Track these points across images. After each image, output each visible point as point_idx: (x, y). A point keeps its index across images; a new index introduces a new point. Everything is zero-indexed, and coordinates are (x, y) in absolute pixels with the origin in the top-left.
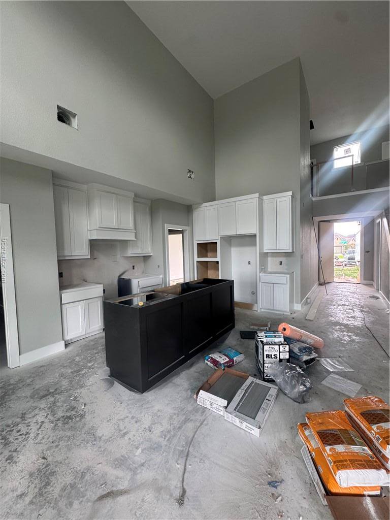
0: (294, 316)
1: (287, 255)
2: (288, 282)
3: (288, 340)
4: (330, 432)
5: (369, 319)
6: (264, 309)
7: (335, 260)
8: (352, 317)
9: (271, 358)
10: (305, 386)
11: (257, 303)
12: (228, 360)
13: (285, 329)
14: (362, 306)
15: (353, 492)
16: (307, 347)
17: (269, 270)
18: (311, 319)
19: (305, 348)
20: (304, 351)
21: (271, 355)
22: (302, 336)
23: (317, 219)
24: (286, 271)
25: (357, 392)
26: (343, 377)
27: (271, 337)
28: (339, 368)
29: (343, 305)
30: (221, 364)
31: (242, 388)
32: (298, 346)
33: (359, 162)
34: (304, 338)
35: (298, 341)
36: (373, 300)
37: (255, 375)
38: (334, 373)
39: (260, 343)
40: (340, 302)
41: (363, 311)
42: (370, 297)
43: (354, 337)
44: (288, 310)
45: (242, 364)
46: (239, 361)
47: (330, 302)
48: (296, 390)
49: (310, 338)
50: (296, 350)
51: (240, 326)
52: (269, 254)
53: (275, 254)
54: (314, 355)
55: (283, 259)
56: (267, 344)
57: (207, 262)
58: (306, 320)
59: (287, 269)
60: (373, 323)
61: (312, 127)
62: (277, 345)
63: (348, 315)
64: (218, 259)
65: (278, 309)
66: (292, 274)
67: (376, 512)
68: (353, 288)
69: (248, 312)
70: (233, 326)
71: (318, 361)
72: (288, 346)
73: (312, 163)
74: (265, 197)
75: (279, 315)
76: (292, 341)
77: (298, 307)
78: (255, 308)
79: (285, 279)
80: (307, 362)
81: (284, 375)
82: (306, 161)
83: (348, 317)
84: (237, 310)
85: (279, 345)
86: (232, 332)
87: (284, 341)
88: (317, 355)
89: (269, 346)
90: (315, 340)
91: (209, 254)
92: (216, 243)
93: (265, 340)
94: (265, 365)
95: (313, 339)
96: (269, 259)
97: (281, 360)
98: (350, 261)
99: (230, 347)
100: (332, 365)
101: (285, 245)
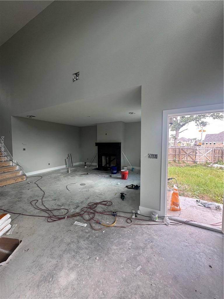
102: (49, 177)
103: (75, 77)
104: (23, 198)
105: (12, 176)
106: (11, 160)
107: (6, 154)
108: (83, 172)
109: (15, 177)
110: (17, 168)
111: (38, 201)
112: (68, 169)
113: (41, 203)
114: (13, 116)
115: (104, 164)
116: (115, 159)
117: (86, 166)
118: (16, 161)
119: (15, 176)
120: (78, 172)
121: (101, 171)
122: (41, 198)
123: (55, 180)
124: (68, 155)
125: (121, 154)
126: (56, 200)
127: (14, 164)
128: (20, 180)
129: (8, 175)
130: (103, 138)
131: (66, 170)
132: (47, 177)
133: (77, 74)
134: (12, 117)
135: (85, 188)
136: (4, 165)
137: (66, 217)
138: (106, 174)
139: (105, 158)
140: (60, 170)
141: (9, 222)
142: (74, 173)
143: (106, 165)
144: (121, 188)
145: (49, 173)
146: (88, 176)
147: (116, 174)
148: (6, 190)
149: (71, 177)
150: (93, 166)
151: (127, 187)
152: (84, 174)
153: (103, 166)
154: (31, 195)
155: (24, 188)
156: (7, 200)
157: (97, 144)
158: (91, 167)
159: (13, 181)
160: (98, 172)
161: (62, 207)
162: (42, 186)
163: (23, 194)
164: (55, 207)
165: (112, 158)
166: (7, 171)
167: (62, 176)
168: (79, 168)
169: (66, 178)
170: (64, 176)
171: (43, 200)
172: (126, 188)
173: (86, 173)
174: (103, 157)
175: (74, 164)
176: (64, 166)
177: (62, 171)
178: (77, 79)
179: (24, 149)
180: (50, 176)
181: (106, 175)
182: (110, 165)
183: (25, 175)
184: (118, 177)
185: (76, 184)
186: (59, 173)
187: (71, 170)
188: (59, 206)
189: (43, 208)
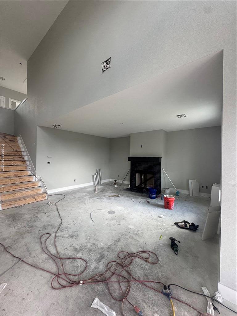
102: (73, 197)
103: (105, 67)
104: (35, 228)
105: (32, 193)
106: (35, 175)
107: (30, 167)
108: (113, 193)
109: (35, 195)
110: (40, 184)
111: (50, 235)
112: (95, 187)
113: (53, 241)
114: (39, 126)
115: (138, 184)
116: (152, 177)
117: (116, 184)
118: (39, 176)
119: (36, 193)
120: (107, 192)
121: (134, 193)
122: (56, 230)
123: (80, 201)
125: (161, 172)
126: (73, 236)
127: (37, 180)
128: (41, 199)
129: (28, 193)
130: (137, 151)
131: (93, 189)
132: (71, 196)
133: (107, 62)
134: (37, 127)
135: (115, 219)
136: (27, 180)
137: (82, 282)
138: (142, 197)
139: (139, 176)
140: (86, 188)
142: (101, 192)
143: (141, 184)
144: (167, 225)
145: (74, 191)
146: (118, 199)
147: (155, 198)
148: (22, 212)
149: (98, 199)
150: (125, 185)
151: (176, 224)
152: (114, 196)
153: (137, 185)
154: (45, 224)
155: (41, 210)
156: (16, 228)
157: (130, 159)
158: (122, 186)
159: (32, 200)
160: (131, 193)
161: (79, 255)
163: (37, 220)
165: (149, 176)
166: (28, 187)
167: (87, 197)
168: (108, 186)
169: (91, 200)
170: (90, 196)
171: (57, 235)
172: (175, 226)
173: (115, 194)
174: (137, 174)
175: (103, 182)
176: (92, 184)
177: (88, 190)
178: (107, 69)
179: (49, 163)
180: (74, 195)
181: (141, 200)
182: (146, 185)
183: (47, 193)
184: (159, 203)
185: (104, 210)
186: (84, 192)
187: (98, 189)
188: (76, 250)
189: (53, 251)
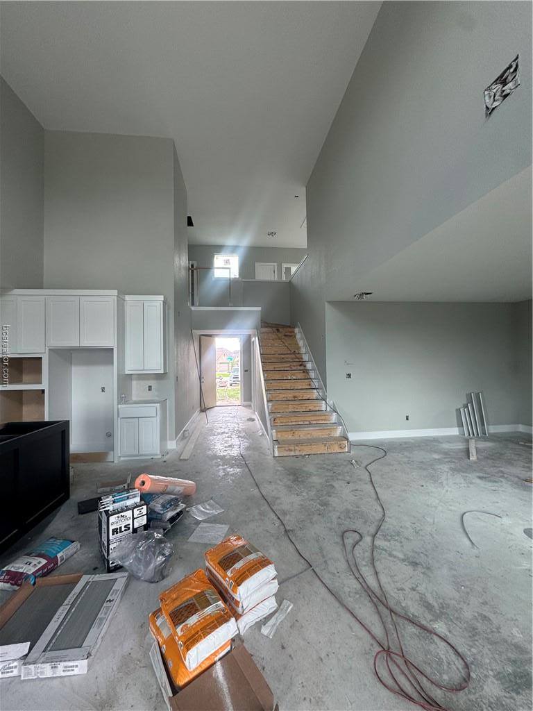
0: (165, 458)
1: (159, 377)
2: (158, 413)
3: (146, 498)
4: (183, 605)
5: (245, 444)
6: (124, 457)
7: (217, 381)
8: (230, 446)
9: (121, 532)
10: (163, 555)
11: (113, 450)
12: (44, 562)
13: (143, 483)
14: (240, 432)
15: (204, 667)
16: (172, 500)
17: (134, 398)
18: (186, 458)
19: (170, 502)
20: (168, 506)
21: (121, 528)
22: (167, 486)
23: (197, 332)
24: (157, 398)
25: (223, 535)
26: (212, 523)
27: (122, 500)
28: (209, 513)
29: (222, 433)
30: (28, 576)
31: (66, 602)
32: (161, 501)
33: (238, 277)
34: (170, 488)
35: (163, 493)
36: (250, 423)
37: (95, 569)
38: (204, 521)
39: (104, 514)
40: (219, 431)
41: (241, 437)
42: (248, 420)
43: (229, 470)
44: (158, 452)
45: (75, 558)
46: (68, 556)
47: (211, 432)
48: (152, 566)
49: (178, 486)
50: (158, 508)
51: (79, 494)
52: (133, 376)
53: (142, 377)
54: (182, 506)
55: (153, 383)
56: (115, 512)
57: (21, 391)
58: (181, 460)
59: (157, 396)
60: (247, 449)
61: (190, 223)
62: (129, 509)
63: (226, 445)
64: (44, 385)
65: (143, 453)
66: (163, 403)
67: (225, 675)
68: (233, 410)
69: (98, 467)
70: (67, 497)
71: (188, 511)
72: (145, 507)
73: (192, 266)
74: (127, 298)
75: (146, 461)
76: (154, 496)
77: (172, 445)
78: (110, 458)
79: (154, 409)
80: (172, 519)
81: (136, 552)
82: (182, 261)
83: (226, 447)
84: (74, 469)
85: (132, 509)
86: (63, 508)
87: (141, 501)
88: (184, 506)
89: (117, 516)
90: (185, 486)
91: (25, 378)
92: (41, 358)
93: (111, 508)
94: (111, 547)
95: (182, 486)
96: (134, 383)
97: (135, 531)
98: (235, 380)
99: (52, 538)
100: (202, 511)
101: (155, 364)
102: (406, 460)
103: (498, 94)
104: (331, 508)
105: (322, 435)
106: (324, 399)
107: (316, 384)
109: (327, 440)
110: (334, 418)
111: (361, 536)
112: (467, 441)
113: (368, 554)
114: (329, 302)
118: (332, 402)
119: (327, 436)
120: (510, 462)
122: (372, 530)
123: (424, 473)
124: (469, 396)
126: (417, 564)
127: (328, 409)
128: (337, 449)
129: (315, 433)
131: (461, 446)
132: (400, 455)
134: (326, 303)
136: (312, 408)
141: (275, 591)
142: (490, 462)
145: (406, 443)
148: (307, 469)
149: (480, 478)
154: (350, 507)
155: (339, 474)
156: (300, 498)
159: (321, 449)
161: (440, 628)
162: (381, 486)
163: (334, 493)
164: (410, 603)
166: (315, 422)
167: (445, 467)
168: (511, 445)
169: (459, 478)
170: (453, 466)
175: (492, 429)
176: (454, 431)
177: (446, 446)
178: (505, 97)
179: (349, 376)
180: (408, 455)
183: (347, 439)
186: (435, 452)
187: (478, 451)
188: (429, 607)
189: (372, 581)
